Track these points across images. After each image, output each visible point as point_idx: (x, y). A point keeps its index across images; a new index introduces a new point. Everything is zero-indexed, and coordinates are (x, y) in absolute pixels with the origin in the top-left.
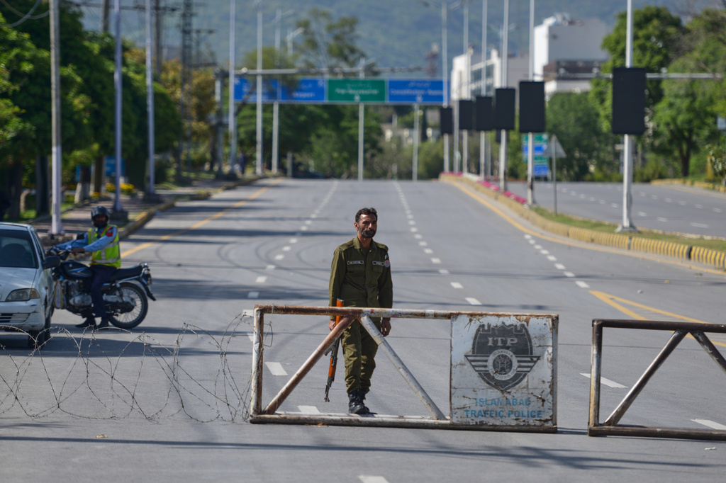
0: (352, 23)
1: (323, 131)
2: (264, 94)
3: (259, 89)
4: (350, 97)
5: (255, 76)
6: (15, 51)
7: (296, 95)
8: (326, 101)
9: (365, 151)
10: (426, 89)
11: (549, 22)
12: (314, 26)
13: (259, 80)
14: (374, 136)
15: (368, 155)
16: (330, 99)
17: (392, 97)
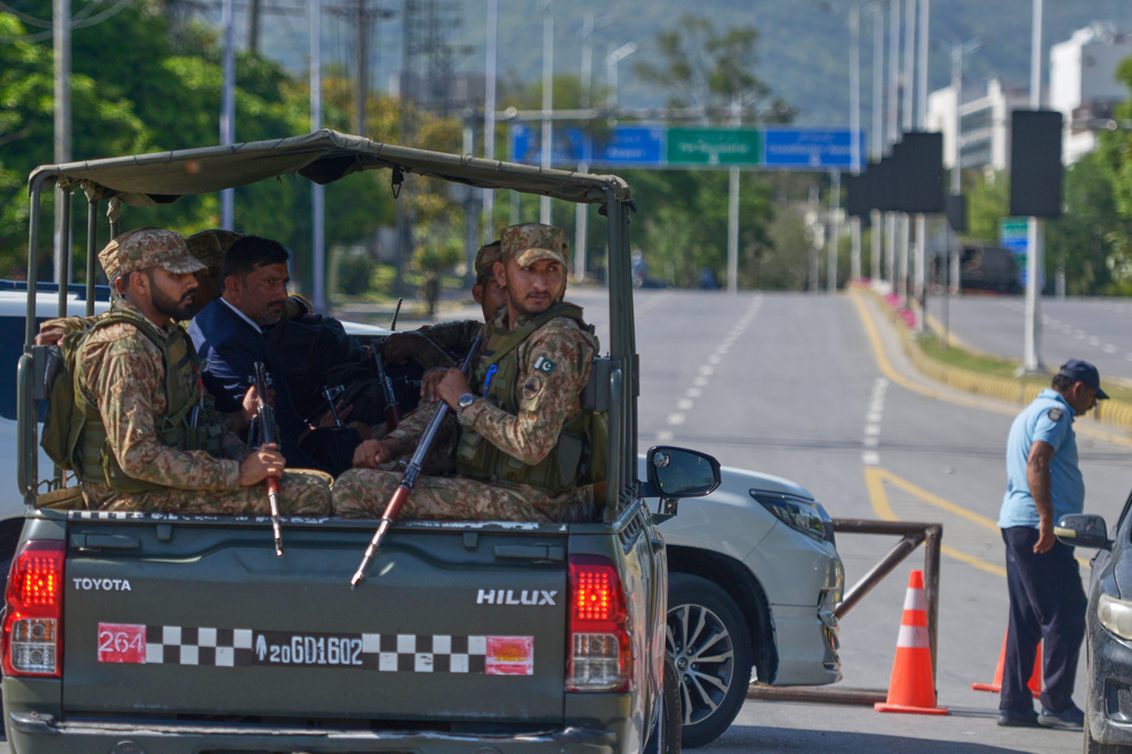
0: (747, 38)
1: (665, 213)
2: (554, 150)
3: (547, 144)
4: (703, 157)
5: (539, 122)
6: (33, 80)
7: (614, 152)
8: (663, 163)
9: (742, 245)
10: (825, 144)
11: (1082, 36)
12: (685, 43)
13: (547, 130)
14: (760, 220)
15: (750, 252)
16: (670, 159)
17: (771, 158)
